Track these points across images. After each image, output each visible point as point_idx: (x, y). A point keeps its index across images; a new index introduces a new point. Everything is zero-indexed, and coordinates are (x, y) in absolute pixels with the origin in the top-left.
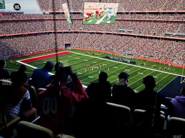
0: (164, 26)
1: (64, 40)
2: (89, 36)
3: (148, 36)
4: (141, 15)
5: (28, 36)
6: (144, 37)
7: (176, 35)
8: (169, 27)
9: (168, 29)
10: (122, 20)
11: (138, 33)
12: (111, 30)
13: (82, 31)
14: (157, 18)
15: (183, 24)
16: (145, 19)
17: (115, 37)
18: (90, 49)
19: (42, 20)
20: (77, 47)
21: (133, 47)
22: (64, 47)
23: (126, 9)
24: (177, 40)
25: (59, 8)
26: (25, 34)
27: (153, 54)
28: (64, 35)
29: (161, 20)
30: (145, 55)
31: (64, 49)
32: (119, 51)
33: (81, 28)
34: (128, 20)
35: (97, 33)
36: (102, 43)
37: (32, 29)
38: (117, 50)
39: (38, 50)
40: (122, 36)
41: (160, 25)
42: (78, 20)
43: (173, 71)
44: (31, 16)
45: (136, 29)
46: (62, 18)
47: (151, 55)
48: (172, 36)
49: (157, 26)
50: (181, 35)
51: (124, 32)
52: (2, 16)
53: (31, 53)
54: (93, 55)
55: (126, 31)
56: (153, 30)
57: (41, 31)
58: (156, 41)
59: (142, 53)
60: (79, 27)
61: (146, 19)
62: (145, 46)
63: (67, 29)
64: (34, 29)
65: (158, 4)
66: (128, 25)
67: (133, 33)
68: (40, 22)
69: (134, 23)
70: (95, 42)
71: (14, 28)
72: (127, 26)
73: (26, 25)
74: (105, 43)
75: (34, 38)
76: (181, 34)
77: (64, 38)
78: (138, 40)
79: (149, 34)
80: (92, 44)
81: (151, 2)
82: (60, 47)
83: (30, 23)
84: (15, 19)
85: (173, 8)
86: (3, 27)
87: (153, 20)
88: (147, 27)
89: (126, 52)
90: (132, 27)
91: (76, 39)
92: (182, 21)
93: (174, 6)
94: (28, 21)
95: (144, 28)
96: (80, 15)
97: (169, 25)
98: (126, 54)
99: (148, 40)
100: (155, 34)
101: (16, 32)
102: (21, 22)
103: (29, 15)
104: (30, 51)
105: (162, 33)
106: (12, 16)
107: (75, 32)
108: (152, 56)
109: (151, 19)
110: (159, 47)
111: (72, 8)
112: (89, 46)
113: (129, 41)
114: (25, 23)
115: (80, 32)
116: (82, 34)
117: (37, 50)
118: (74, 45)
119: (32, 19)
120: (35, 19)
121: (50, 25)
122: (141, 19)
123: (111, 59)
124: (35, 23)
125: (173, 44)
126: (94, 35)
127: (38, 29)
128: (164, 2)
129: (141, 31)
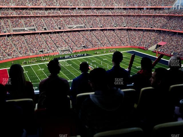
4: (28, 11)
6: (51, 33)
11: (44, 30)
12: (4, 31)
15: (71, 18)
17: (16, 38)
40: (23, 36)
48: (74, 28)
51: (24, 31)
55: (26, 29)
92: (71, 15)
122: (33, 15)
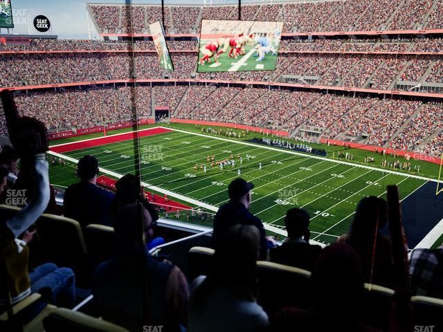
0: (392, 67)
1: (153, 101)
2: (212, 92)
3: (354, 89)
4: (338, 42)
5: (67, 92)
6: (346, 94)
7: (422, 87)
8: (405, 69)
9: (402, 73)
10: (292, 54)
11: (331, 84)
12: (266, 77)
13: (198, 79)
14: (377, 49)
15: (438, 62)
16: (347, 50)
17: (275, 93)
18: (216, 121)
19: (100, 55)
20: (184, 118)
21: (319, 116)
22: (153, 117)
23: (302, 28)
24: (425, 100)
25: (142, 27)
26: (60, 85)
27: (368, 132)
28: (153, 90)
29: (386, 52)
30: (347, 135)
31: (154, 121)
32: (286, 125)
33: (193, 74)
34: (306, 55)
35: (231, 85)
36: (245, 108)
37: (77, 76)
38: (280, 124)
39: (91, 123)
40: (292, 91)
41: (383, 64)
42: (187, 54)
43: (416, 171)
44: (75, 45)
45: (325, 75)
46: (148, 51)
47: (363, 134)
48: (413, 90)
49: (376, 68)
50: (433, 88)
51: (296, 82)
52: (5, 44)
53: (74, 130)
54: (224, 135)
55: (302, 79)
56: (367, 76)
57: (97, 79)
58: (375, 101)
59: (342, 131)
60: (189, 71)
61: (350, 52)
62: (348, 115)
63: (161, 75)
64: (81, 75)
65: (377, 16)
66: (306, 65)
67: (317, 83)
68: (97, 60)
69: (321, 61)
70: (229, 105)
71: (34, 71)
72: (303, 67)
73: (62, 66)
74: (250, 107)
75: (82, 95)
76: (433, 84)
77: (153, 96)
78: (330, 99)
79: (357, 86)
80: (220, 111)
81: (362, 12)
82: (144, 118)
83: (73, 62)
84: (37, 52)
85: (412, 24)
86: (8, 69)
87: (367, 53)
88: (352, 69)
89: (303, 128)
90: (315, 71)
91: (181, 99)
92: (436, 53)
93: (415, 19)
94: (67, 55)
95: (345, 71)
96: (192, 42)
97: (403, 64)
98: (303, 134)
99: (354, 99)
100: (371, 85)
101: (39, 82)
102: (52, 58)
103: (70, 42)
104: (72, 125)
105: (389, 84)
106: (28, 44)
107: (179, 84)
108: (365, 137)
109: (363, 51)
110: (380, 115)
111: (172, 26)
112: (212, 115)
113: (308, 102)
114: (59, 61)
115: (192, 84)
116: (197, 89)
117: (88, 124)
118: (176, 113)
119: (78, 51)
120: (83, 51)
121: (119, 66)
122: (338, 52)
123: (265, 144)
124: (83, 61)
125: (414, 108)
126: (224, 91)
127: (91, 76)
128: (391, 11)
129: (337, 80)
